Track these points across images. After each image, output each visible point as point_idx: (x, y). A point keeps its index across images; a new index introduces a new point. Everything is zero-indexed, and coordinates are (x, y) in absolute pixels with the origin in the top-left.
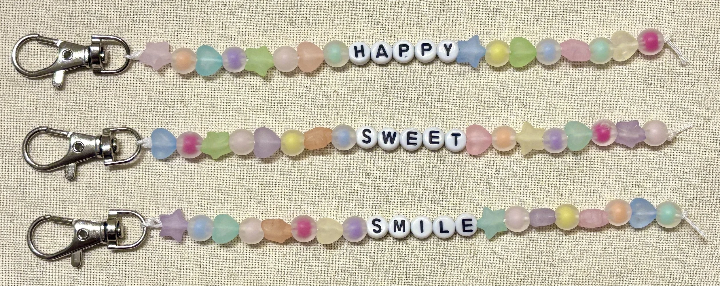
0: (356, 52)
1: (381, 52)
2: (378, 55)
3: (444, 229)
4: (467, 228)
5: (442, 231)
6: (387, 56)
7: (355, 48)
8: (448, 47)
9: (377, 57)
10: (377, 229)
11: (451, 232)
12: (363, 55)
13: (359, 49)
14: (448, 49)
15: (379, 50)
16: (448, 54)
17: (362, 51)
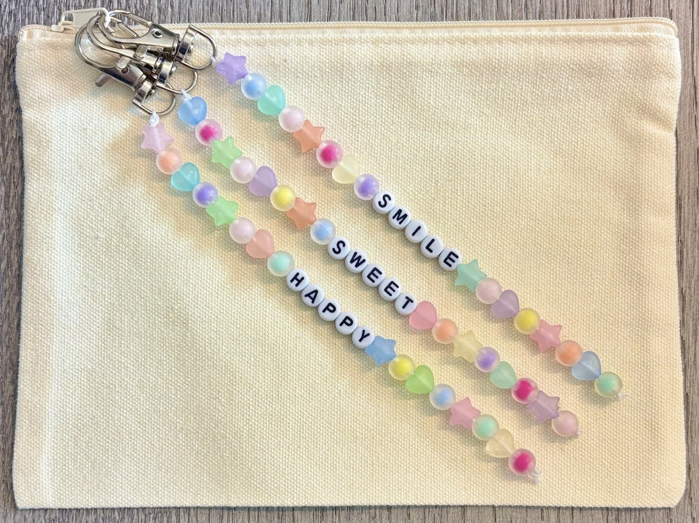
0: (295, 278)
1: (313, 295)
2: (308, 295)
3: (431, 247)
4: (449, 261)
5: (428, 248)
6: (313, 302)
7: (298, 274)
8: (365, 334)
9: (306, 296)
10: (383, 203)
11: (435, 254)
12: (297, 285)
13: (299, 277)
14: (364, 335)
15: (312, 293)
16: (360, 340)
17: (299, 282)
